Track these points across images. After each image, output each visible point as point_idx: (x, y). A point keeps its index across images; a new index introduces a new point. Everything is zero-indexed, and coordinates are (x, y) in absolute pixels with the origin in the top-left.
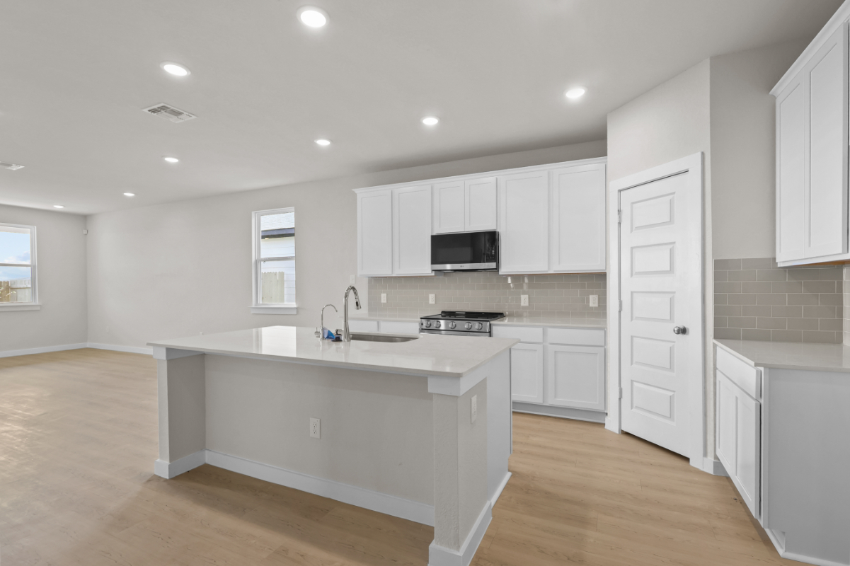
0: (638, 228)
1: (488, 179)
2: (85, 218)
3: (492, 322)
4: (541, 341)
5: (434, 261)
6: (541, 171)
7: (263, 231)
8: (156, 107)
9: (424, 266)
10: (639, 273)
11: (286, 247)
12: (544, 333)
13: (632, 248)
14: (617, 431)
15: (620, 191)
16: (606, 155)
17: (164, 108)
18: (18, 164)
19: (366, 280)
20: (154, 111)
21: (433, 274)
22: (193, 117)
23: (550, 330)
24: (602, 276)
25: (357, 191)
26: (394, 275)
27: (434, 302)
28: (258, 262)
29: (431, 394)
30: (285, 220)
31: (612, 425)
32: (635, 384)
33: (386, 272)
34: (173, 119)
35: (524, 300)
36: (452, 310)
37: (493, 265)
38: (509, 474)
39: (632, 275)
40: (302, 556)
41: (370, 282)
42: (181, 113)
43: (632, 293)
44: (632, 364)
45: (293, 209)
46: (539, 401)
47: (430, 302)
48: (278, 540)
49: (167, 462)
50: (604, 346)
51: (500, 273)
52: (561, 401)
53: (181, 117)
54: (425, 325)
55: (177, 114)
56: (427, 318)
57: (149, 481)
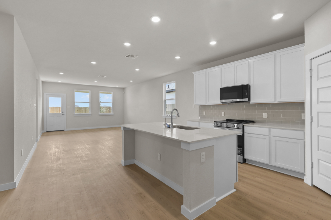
0: (321, 78)
1: (244, 62)
2: (123, 89)
3: (244, 125)
4: (268, 134)
5: (221, 98)
6: (270, 55)
7: (167, 90)
8: (127, 55)
9: (218, 101)
10: (321, 102)
11: (172, 96)
12: (269, 131)
13: (318, 89)
14: (310, 185)
15: (311, 59)
16: (304, 42)
17: (129, 55)
18: (105, 76)
19: (198, 106)
20: (127, 57)
21: (222, 104)
22: (137, 56)
23: (272, 130)
24: (302, 104)
25: (193, 73)
26: (206, 104)
27: (223, 116)
28: (165, 101)
29: (182, 149)
30: (172, 86)
31: (307, 180)
32: (320, 161)
33: (204, 103)
34: (133, 58)
35: (265, 115)
36: (231, 119)
37: (247, 99)
38: (235, 190)
39: (318, 103)
40: (145, 197)
41: (199, 107)
42: (134, 56)
43: (318, 113)
44: (318, 150)
45: (175, 81)
46: (267, 163)
47: (222, 115)
48: (141, 190)
49: (123, 161)
50: (304, 140)
51: (251, 103)
52: (278, 164)
53: (134, 57)
54: (215, 124)
55: (133, 56)
56: (217, 122)
57: (119, 165)
